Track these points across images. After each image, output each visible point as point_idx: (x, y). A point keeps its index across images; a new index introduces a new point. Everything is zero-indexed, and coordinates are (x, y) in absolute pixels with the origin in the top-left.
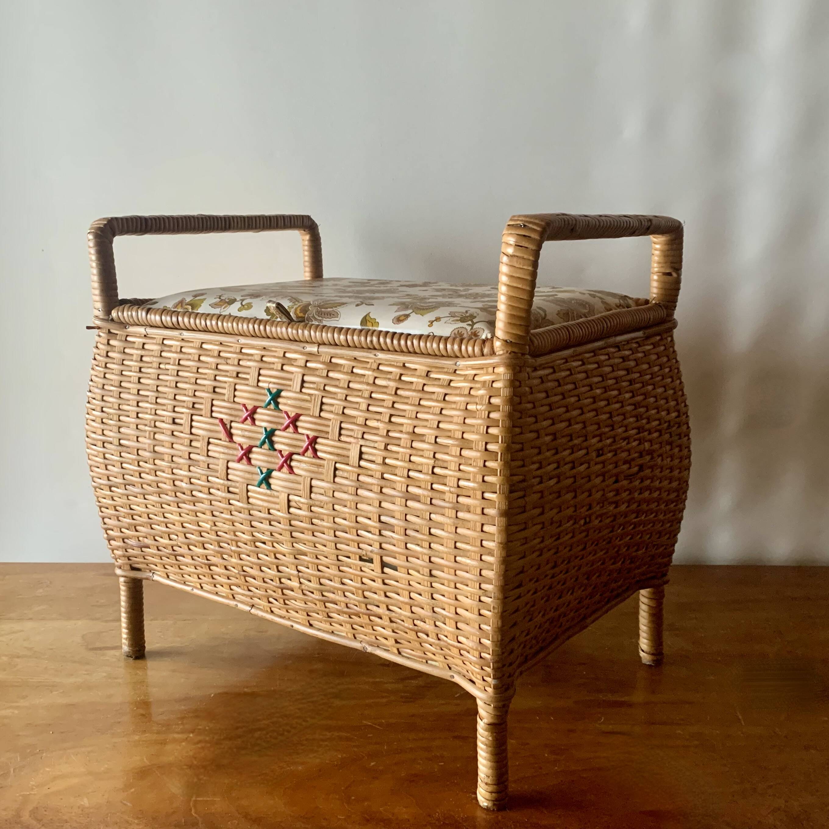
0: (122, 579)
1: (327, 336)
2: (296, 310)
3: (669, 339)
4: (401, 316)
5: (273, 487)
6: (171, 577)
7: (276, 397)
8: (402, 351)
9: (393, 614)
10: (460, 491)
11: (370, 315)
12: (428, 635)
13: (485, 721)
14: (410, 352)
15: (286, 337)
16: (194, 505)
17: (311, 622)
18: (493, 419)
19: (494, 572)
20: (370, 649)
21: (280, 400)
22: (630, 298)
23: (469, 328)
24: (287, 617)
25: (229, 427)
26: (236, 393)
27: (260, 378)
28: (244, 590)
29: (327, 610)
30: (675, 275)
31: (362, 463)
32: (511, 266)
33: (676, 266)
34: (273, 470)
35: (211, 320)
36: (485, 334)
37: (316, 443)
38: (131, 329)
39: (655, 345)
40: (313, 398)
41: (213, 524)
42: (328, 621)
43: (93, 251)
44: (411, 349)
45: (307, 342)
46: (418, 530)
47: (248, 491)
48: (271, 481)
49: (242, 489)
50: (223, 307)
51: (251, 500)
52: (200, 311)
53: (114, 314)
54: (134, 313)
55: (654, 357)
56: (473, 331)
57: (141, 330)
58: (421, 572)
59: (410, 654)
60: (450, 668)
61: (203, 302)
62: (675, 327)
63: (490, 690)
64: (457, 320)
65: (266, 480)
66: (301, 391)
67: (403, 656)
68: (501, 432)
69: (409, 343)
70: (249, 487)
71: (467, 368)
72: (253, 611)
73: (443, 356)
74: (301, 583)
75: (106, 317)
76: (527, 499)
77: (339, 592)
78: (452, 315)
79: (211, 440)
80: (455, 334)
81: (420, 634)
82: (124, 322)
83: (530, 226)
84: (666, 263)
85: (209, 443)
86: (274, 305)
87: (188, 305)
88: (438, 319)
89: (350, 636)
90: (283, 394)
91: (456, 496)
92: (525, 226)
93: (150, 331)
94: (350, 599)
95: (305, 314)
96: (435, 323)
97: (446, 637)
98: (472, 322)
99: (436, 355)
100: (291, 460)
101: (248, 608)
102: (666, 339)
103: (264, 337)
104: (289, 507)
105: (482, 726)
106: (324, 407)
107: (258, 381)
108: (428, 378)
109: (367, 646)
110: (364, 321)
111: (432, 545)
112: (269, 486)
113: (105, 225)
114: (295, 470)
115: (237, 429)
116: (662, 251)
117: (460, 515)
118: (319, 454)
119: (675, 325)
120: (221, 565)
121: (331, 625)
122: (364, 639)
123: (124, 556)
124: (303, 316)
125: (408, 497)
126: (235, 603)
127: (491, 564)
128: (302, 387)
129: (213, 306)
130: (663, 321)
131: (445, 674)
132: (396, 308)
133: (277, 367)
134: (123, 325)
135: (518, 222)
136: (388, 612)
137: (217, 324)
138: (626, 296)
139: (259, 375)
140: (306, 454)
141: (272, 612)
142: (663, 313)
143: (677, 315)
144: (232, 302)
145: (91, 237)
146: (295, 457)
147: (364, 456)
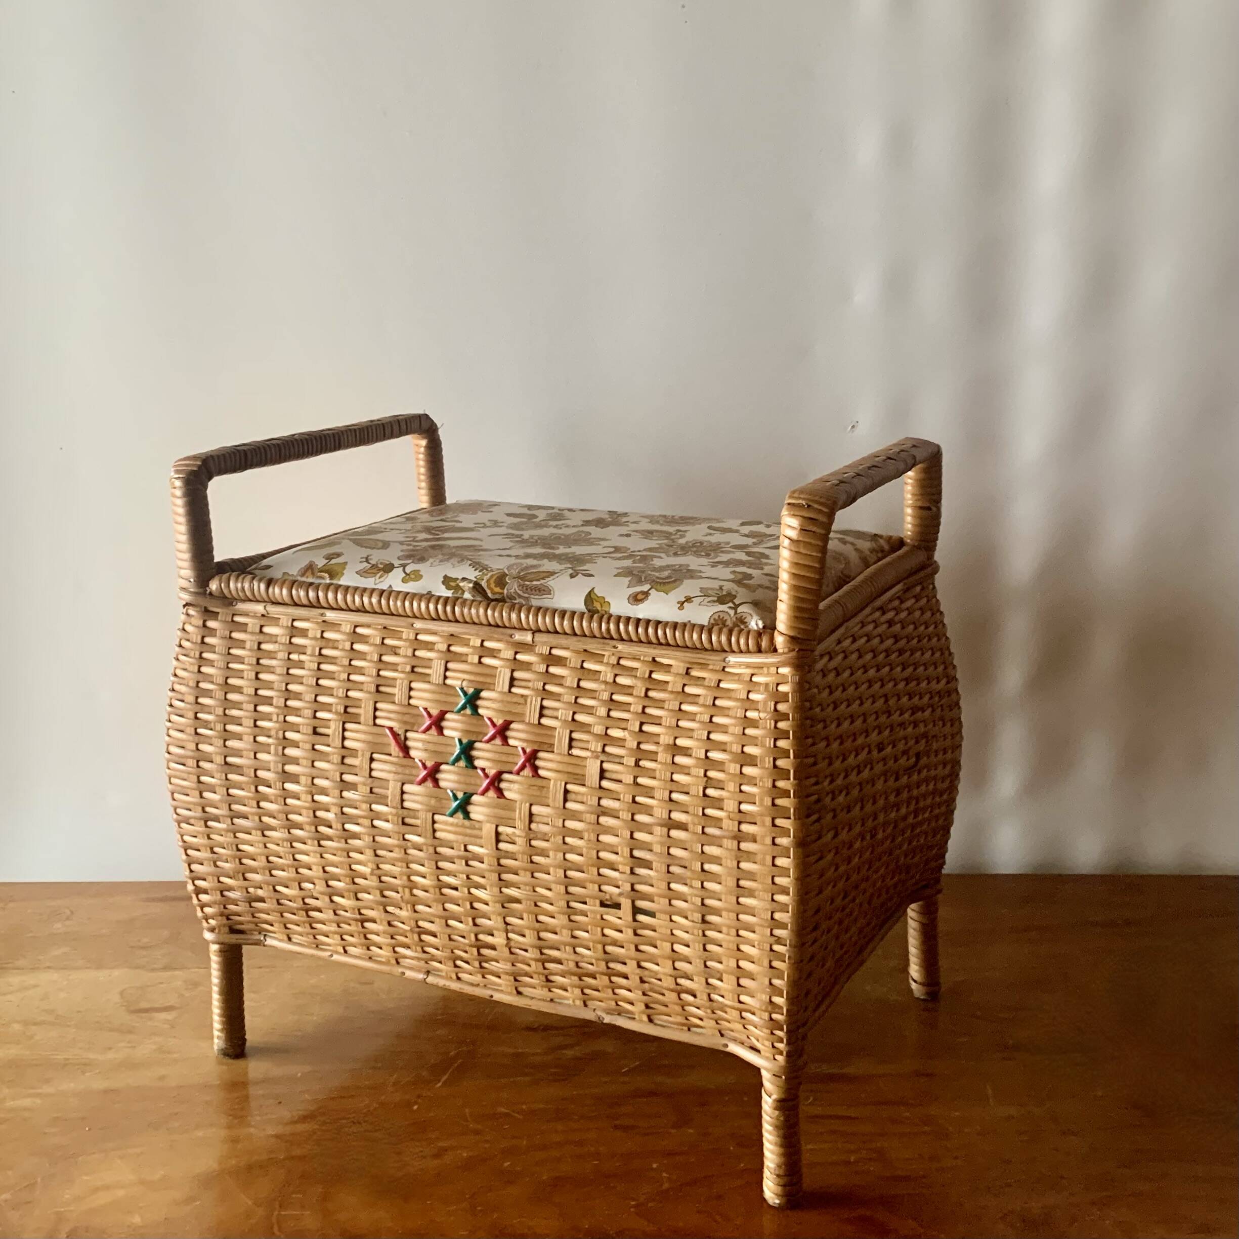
0: (214, 947)
1: (544, 621)
2: (488, 581)
3: (931, 586)
4: (638, 593)
5: (472, 816)
6: (294, 940)
7: (473, 701)
8: (650, 642)
9: (646, 973)
10: (742, 818)
11: (596, 591)
12: (695, 996)
13: (774, 1097)
14: (660, 644)
15: (484, 621)
16: (346, 843)
17: (520, 989)
18: (781, 730)
19: (790, 914)
20: (607, 1019)
21: (479, 703)
22: (881, 537)
23: (732, 612)
24: (482, 985)
25: (402, 738)
26: (412, 693)
27: (448, 674)
28: (416, 951)
29: (546, 972)
30: (934, 509)
31: (605, 783)
32: (797, 552)
33: (935, 497)
34: (472, 795)
35: (370, 597)
36: (755, 623)
37: (536, 758)
38: (241, 606)
39: (917, 598)
40: (529, 700)
41: (375, 867)
42: (546, 987)
43: (180, 502)
44: (663, 641)
45: (515, 628)
46: (686, 865)
47: (434, 822)
48: (470, 808)
49: (426, 819)
50: (379, 575)
51: (438, 834)
52: (343, 581)
53: (214, 586)
54: (246, 585)
55: (917, 614)
56: (738, 616)
57: (259, 608)
58: (690, 918)
59: (665, 1021)
60: (722, 1035)
61: (344, 569)
62: (936, 572)
63: (780, 1058)
64: (714, 601)
65: (464, 807)
66: (510, 691)
67: (656, 1024)
68: (793, 745)
69: (660, 632)
70: (437, 817)
71: (740, 665)
72: (431, 979)
73: (706, 650)
74: (508, 939)
75: (201, 590)
76: (823, 821)
77: (567, 948)
78: (705, 592)
79: (375, 756)
80: (715, 619)
81: (684, 996)
82: (228, 596)
83: (816, 506)
84: (922, 495)
85: (372, 760)
86: (471, 585)
87: (321, 572)
88: (689, 599)
89: (579, 1003)
90: (484, 694)
91: (736, 823)
92: (809, 506)
93: (273, 610)
94: (583, 956)
95: (503, 589)
96: (686, 604)
97: (723, 996)
98: (734, 603)
99: (697, 648)
100: (500, 780)
101: (421, 976)
102: (928, 587)
103: (449, 621)
104: (498, 841)
105: (768, 1103)
106: (546, 712)
107: (445, 677)
108: (687, 677)
109: (603, 1015)
110: (590, 598)
111: (705, 884)
112: (467, 815)
113: (200, 467)
114: (506, 794)
115: (415, 740)
116: (916, 480)
117: (743, 846)
118: (541, 772)
119: (936, 570)
120: (381, 921)
121: (550, 991)
122: (599, 1006)
123: (222, 915)
124: (500, 591)
125: (671, 825)
126: (400, 970)
127: (787, 905)
128: (511, 685)
129: (362, 573)
130: (923, 567)
131: (715, 1042)
132: (626, 580)
133: (472, 659)
134: (227, 601)
135: (800, 501)
136: (638, 971)
137: (380, 602)
138: (876, 535)
139: (446, 669)
140: (522, 773)
141: (458, 978)
142: (921, 557)
143: (938, 556)
144: (388, 568)
145: (178, 483)
146: (506, 776)
147: (607, 775)
